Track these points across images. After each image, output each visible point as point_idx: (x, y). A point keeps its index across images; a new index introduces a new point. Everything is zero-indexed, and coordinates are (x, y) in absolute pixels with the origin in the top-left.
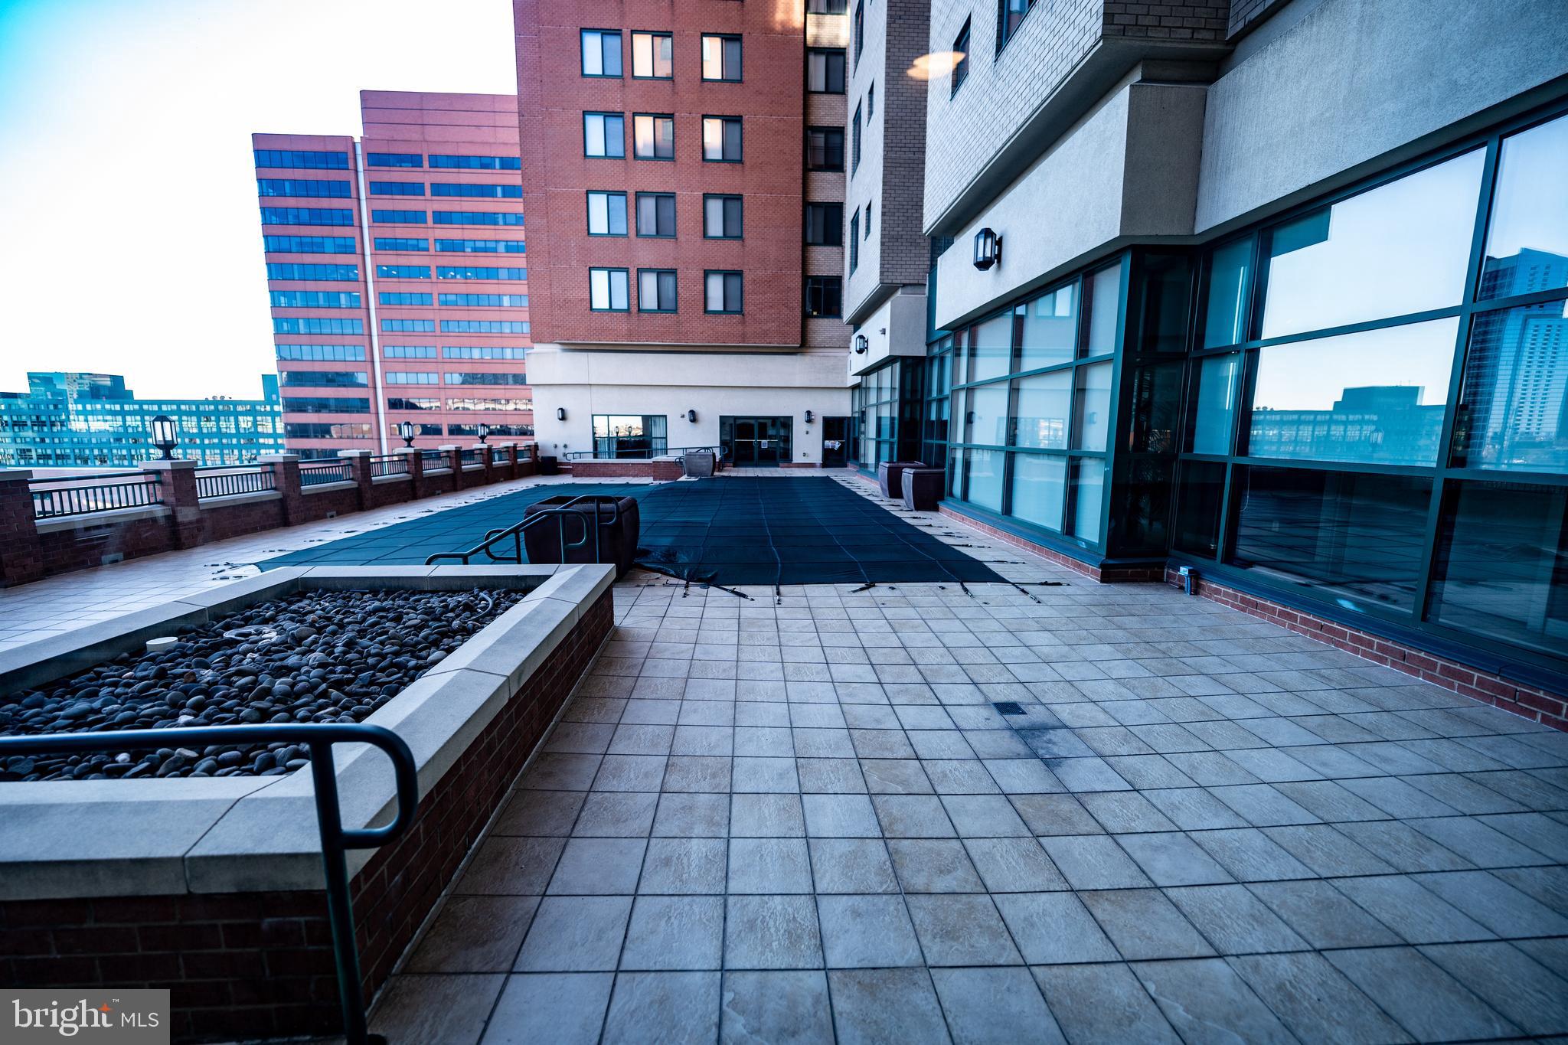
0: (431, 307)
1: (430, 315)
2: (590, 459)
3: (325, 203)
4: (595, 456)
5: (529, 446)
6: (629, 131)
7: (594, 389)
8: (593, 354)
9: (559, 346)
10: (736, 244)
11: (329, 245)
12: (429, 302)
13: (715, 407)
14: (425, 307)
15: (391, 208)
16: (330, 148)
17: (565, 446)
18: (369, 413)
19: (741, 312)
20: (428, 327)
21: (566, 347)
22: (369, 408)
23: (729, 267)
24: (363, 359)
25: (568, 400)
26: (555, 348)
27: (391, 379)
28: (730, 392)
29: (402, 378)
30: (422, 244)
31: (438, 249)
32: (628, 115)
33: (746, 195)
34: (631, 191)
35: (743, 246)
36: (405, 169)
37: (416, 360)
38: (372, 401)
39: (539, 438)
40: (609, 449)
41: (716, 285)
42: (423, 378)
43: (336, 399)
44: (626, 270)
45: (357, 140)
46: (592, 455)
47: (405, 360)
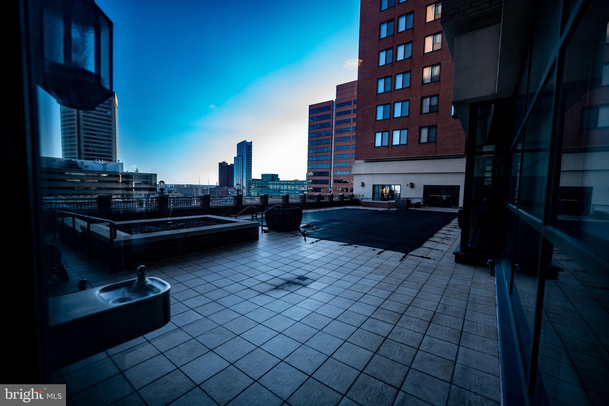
0: (349, 150)
1: (349, 152)
2: (371, 201)
3: (324, 121)
4: (373, 199)
5: (350, 195)
6: (393, 81)
7: (374, 175)
8: (375, 163)
9: (363, 161)
10: (434, 115)
11: (324, 134)
12: (349, 148)
13: (421, 182)
14: (347, 150)
15: (341, 120)
16: (327, 105)
17: (363, 196)
18: (328, 184)
19: (435, 142)
20: (348, 156)
21: (366, 161)
22: (328, 182)
23: (431, 124)
24: (329, 167)
25: (365, 179)
26: (362, 161)
27: (335, 173)
28: (429, 175)
29: (338, 173)
30: (349, 129)
31: (353, 130)
32: (393, 75)
33: (440, 93)
34: (392, 102)
35: (438, 114)
36: (346, 107)
37: (343, 167)
38: (329, 181)
39: (355, 192)
40: (378, 197)
41: (425, 133)
42: (344, 173)
43: (320, 180)
44: (388, 131)
45: (334, 101)
46: (372, 199)
47: (340, 167)
